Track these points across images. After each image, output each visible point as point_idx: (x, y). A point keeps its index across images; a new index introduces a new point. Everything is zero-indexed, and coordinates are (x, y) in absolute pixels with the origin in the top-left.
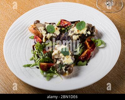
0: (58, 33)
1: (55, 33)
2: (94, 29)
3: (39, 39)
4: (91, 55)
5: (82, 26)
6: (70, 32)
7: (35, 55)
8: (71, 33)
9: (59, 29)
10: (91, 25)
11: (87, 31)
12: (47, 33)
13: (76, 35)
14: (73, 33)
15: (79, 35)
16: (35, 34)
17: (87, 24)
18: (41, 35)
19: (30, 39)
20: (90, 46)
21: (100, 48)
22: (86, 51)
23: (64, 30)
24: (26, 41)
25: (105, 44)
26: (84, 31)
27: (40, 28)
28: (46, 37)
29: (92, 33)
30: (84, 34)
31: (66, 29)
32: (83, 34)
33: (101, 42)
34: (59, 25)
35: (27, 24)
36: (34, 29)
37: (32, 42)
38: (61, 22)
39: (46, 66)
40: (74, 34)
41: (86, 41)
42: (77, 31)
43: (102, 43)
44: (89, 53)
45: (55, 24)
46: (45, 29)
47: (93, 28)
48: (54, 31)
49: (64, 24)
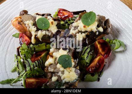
0: (54, 29)
1: (49, 29)
2: (109, 23)
3: (27, 38)
4: (105, 63)
5: (91, 19)
6: (73, 28)
7: (20, 65)
8: (73, 30)
9: (56, 23)
10: (104, 17)
11: (98, 26)
12: (38, 30)
13: (82, 32)
14: (77, 30)
15: (86, 33)
16: (20, 31)
17: (98, 15)
18: (28, 32)
19: (14, 38)
20: (103, 50)
21: (117, 52)
22: (97, 59)
23: (63, 25)
24: (7, 41)
25: (125, 46)
26: (93, 27)
27: (27, 22)
28: (36, 35)
29: (105, 30)
30: (94, 32)
31: (67, 22)
32: (92, 32)
33: (119, 43)
34: (56, 18)
35: (11, 16)
36: (19, 23)
37: (16, 43)
38: (59, 12)
39: (35, 83)
40: (79, 32)
41: (97, 42)
42: (82, 27)
43: (121, 45)
44: (101, 62)
45: (50, 15)
46: (35, 24)
47: (107, 22)
48: (49, 27)
49: (63, 15)
